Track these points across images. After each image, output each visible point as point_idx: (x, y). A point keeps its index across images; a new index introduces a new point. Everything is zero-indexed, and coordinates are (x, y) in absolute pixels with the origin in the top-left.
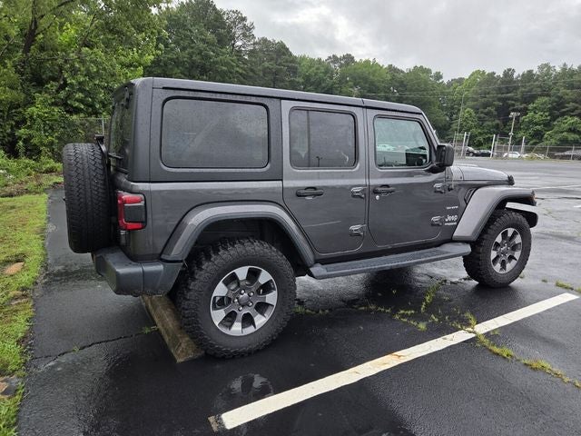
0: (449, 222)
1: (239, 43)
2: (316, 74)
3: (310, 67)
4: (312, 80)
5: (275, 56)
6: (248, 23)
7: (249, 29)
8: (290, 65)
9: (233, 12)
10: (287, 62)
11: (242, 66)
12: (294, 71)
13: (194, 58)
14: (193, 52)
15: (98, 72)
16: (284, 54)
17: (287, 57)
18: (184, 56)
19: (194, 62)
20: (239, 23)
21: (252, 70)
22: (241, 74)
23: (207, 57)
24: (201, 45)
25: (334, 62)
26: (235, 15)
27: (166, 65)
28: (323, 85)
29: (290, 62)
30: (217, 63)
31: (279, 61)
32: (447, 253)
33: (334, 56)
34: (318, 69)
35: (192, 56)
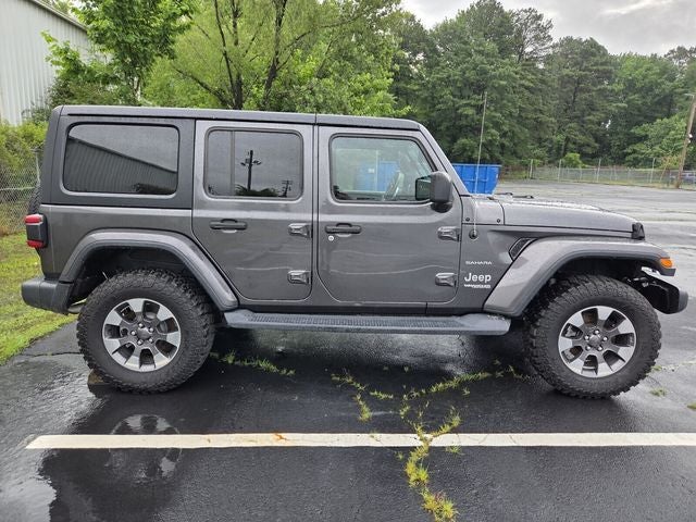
0: (471, 282)
1: (528, 49)
2: (645, 77)
3: (636, 69)
4: (638, 85)
5: (579, 59)
6: (543, 22)
7: (544, 29)
8: (601, 68)
9: (525, 11)
10: (596, 64)
11: (529, 77)
12: (607, 75)
13: (467, 75)
14: (467, 68)
15: (325, 102)
16: (593, 55)
17: (598, 58)
18: (456, 73)
19: (467, 79)
20: (532, 23)
21: (543, 82)
22: (527, 88)
23: (484, 72)
24: (478, 58)
25: (678, 57)
26: (525, 15)
27: (434, 87)
28: (657, 91)
29: (602, 64)
30: (495, 77)
31: (585, 64)
32: (462, 326)
33: (679, 48)
34: (648, 69)
35: (464, 73)
